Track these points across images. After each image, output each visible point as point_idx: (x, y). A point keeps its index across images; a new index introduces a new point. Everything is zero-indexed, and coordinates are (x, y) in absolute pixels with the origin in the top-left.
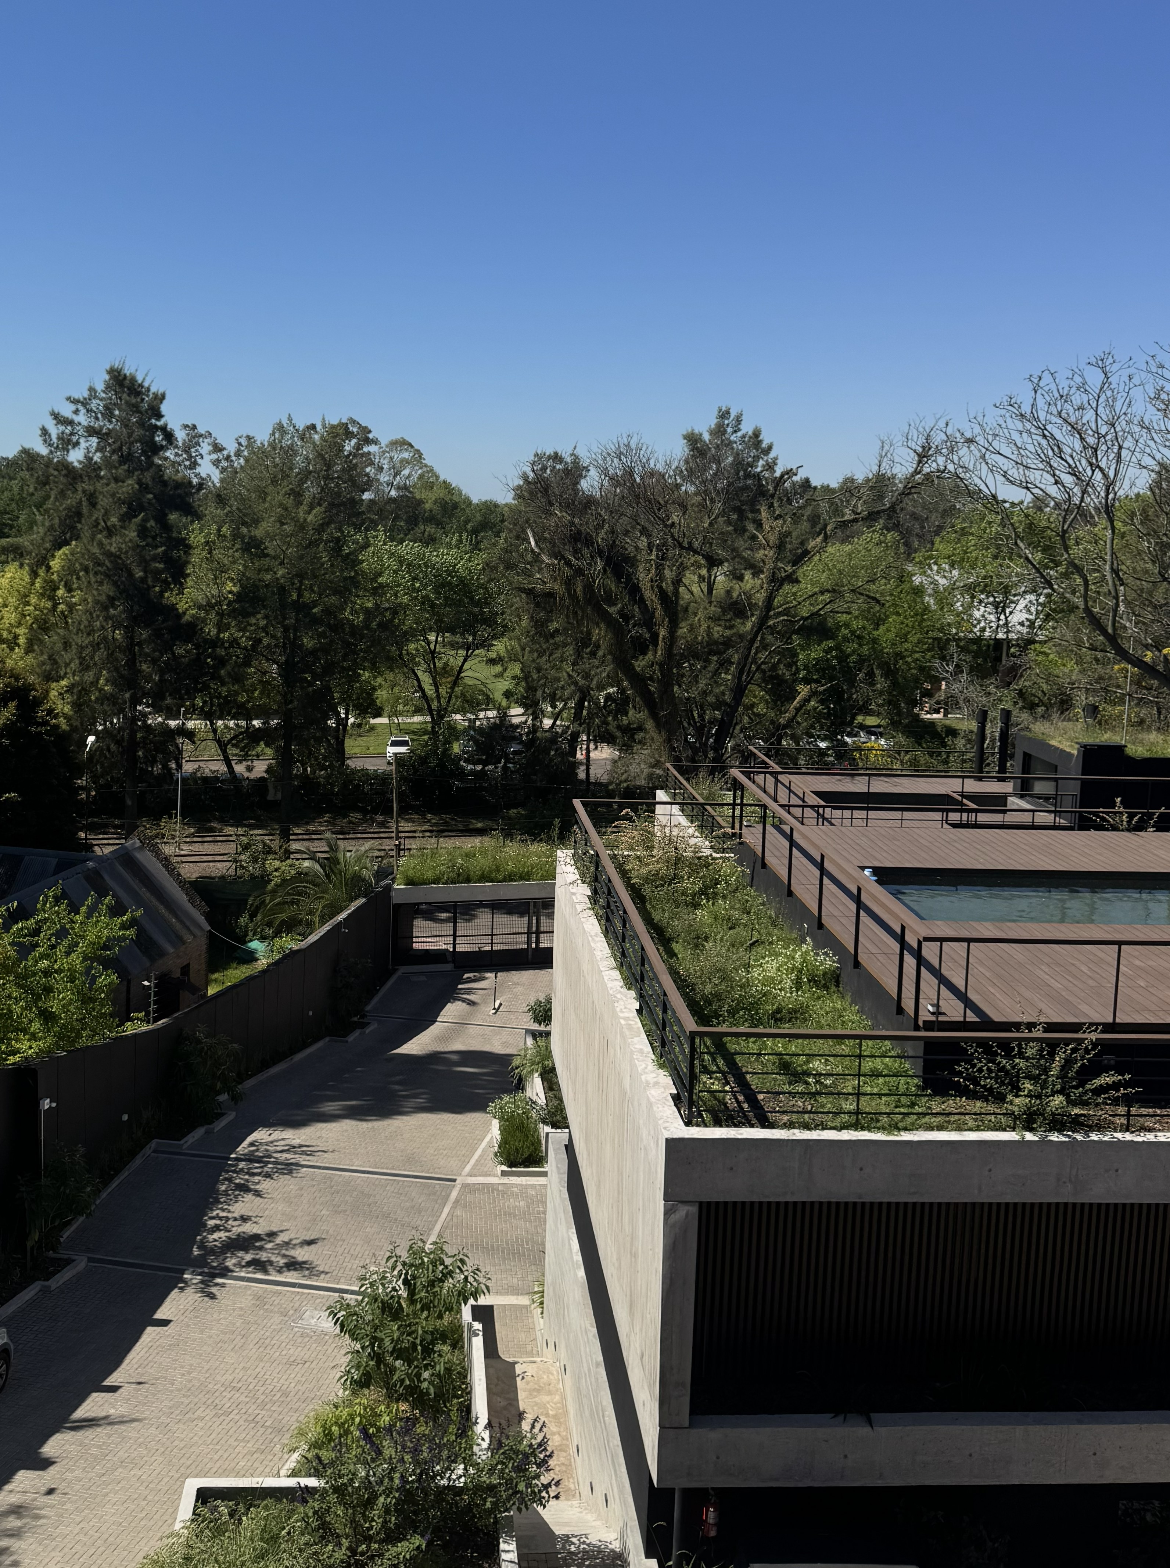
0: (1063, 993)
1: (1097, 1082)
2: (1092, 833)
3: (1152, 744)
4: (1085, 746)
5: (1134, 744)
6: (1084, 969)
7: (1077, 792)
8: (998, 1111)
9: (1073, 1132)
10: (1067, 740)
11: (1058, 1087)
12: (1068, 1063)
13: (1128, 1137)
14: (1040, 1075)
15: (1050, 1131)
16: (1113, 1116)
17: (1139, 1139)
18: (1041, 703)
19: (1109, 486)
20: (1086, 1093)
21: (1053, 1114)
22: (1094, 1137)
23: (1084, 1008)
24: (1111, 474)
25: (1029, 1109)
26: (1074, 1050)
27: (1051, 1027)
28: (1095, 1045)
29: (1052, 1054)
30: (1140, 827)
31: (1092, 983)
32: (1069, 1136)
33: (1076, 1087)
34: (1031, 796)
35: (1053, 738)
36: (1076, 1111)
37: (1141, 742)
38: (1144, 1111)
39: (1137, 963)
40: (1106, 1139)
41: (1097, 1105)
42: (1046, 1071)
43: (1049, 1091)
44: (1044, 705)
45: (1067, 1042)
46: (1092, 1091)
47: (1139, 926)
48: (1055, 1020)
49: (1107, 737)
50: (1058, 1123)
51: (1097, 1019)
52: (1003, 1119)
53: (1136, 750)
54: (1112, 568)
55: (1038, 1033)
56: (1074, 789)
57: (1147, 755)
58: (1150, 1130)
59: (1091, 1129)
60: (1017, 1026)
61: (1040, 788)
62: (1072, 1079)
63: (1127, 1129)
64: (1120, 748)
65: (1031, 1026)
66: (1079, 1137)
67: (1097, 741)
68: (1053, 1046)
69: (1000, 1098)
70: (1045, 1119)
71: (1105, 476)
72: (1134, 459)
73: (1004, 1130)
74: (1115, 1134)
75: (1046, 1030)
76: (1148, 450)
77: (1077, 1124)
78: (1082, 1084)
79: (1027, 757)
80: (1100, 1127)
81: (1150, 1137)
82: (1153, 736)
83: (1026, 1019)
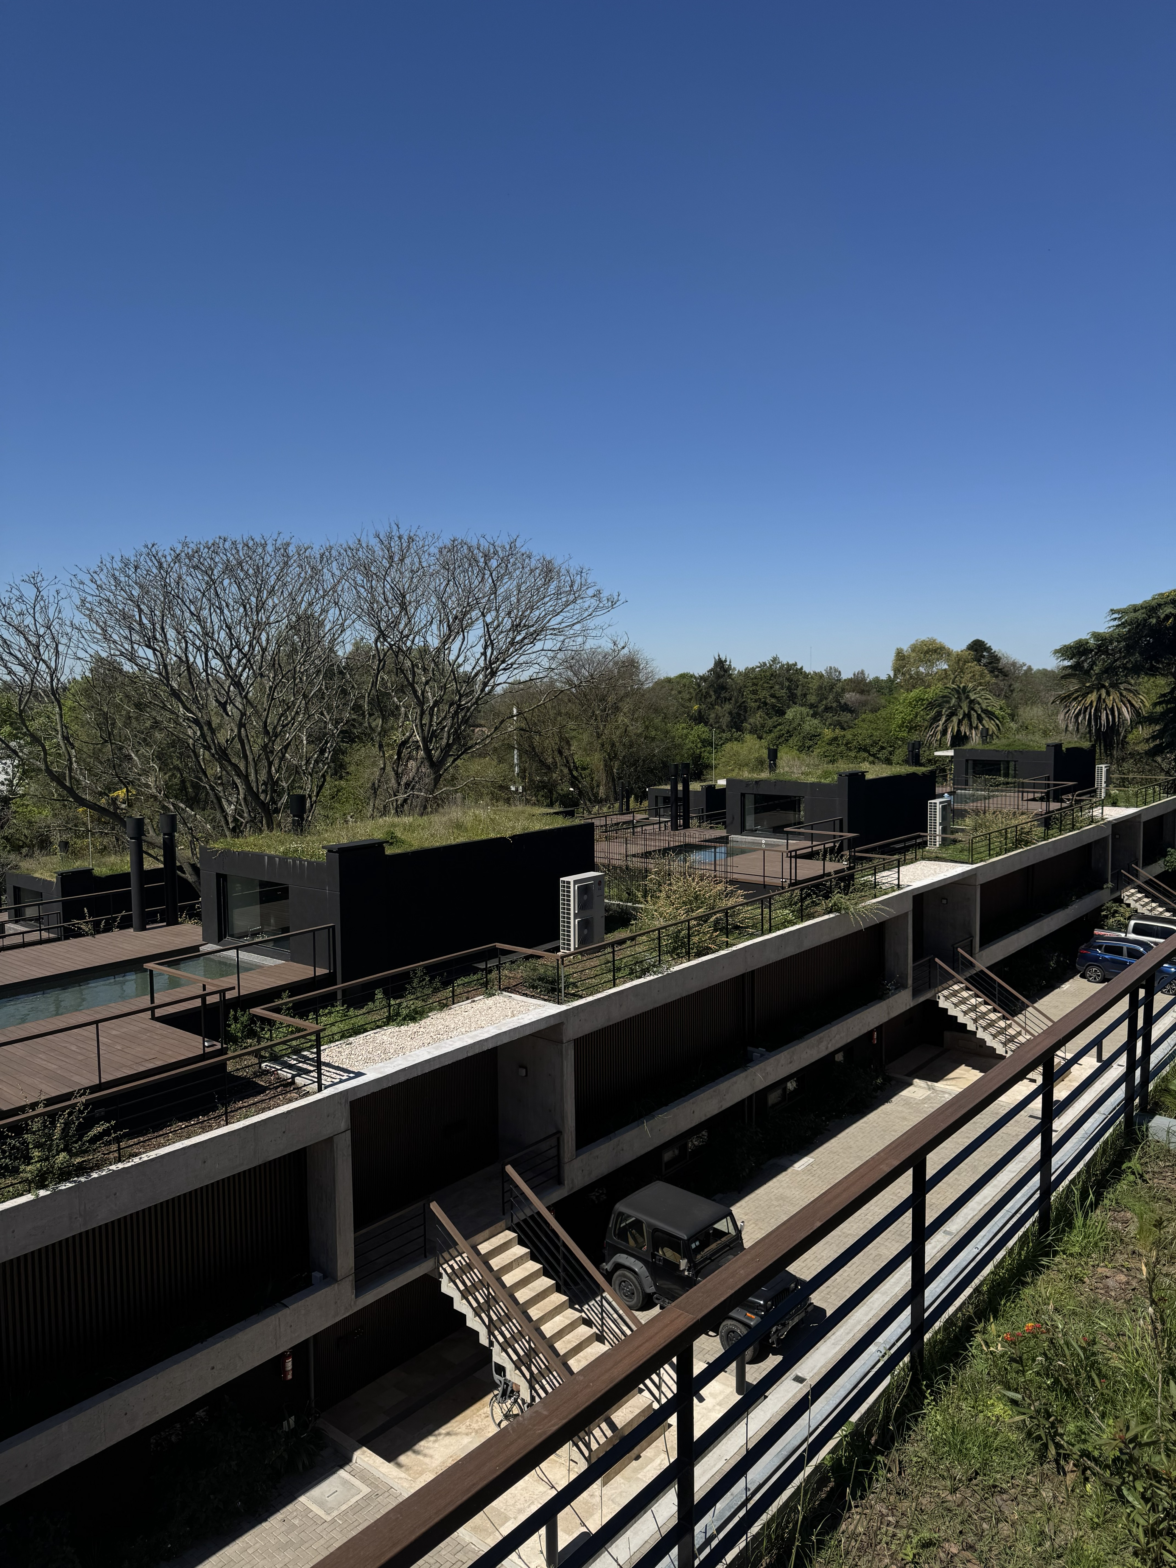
0: (59, 1072)
1: (91, 1134)
2: (72, 941)
3: (113, 864)
4: (62, 874)
5: (99, 866)
6: (74, 1048)
7: (60, 910)
8: (16, 1181)
9: (78, 1177)
10: (47, 871)
11: (62, 1146)
12: (67, 1125)
13: (120, 1166)
14: (46, 1141)
15: (59, 1183)
16: (108, 1154)
17: (129, 1164)
18: (24, 845)
19: (53, 673)
20: (83, 1144)
21: (60, 1169)
22: (95, 1175)
23: (76, 1078)
24: (53, 665)
25: (40, 1171)
26: (70, 1114)
27: (50, 1102)
28: (86, 1105)
29: (53, 1123)
30: (108, 929)
31: (80, 1057)
32: (75, 1182)
33: (76, 1142)
34: (24, 920)
35: (35, 872)
36: (79, 1160)
37: (104, 864)
38: (131, 1142)
39: (114, 1032)
40: (104, 1173)
41: (94, 1150)
42: (50, 1137)
43: (54, 1152)
44: (27, 846)
45: (63, 1109)
46: (87, 1141)
47: (113, 1005)
48: (54, 1095)
49: (78, 865)
50: (65, 1175)
51: (87, 1083)
52: (20, 1187)
53: (102, 871)
54: (63, 736)
55: (40, 1110)
56: (58, 909)
57: (109, 873)
58: (136, 1155)
59: (92, 1169)
60: (22, 1109)
61: (30, 912)
62: (74, 1136)
63: (120, 1160)
64: (89, 872)
65: (34, 1106)
66: (83, 1179)
67: (71, 869)
68: (52, 1116)
69: (15, 1171)
70: (54, 1175)
71: (48, 667)
72: (70, 652)
73: (22, 1195)
74: (111, 1168)
75: (46, 1106)
76: (81, 645)
77: (81, 1169)
78: (80, 1139)
79: (17, 890)
80: (98, 1167)
81: (137, 1160)
82: (113, 859)
83: (29, 1102)
